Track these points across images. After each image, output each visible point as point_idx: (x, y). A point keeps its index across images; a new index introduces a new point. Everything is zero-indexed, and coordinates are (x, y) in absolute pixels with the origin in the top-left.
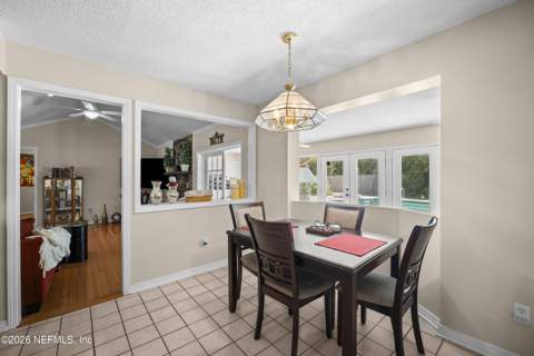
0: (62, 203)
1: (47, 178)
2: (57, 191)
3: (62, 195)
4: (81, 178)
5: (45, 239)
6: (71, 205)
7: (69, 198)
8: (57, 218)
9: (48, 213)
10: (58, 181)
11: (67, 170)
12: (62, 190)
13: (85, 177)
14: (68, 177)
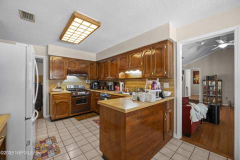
0: (211, 93)
1: (204, 80)
2: (209, 87)
3: (211, 88)
4: (221, 81)
5: (192, 107)
6: (216, 94)
7: (214, 90)
8: (208, 99)
9: (205, 96)
10: (209, 82)
11: (213, 77)
12: (211, 86)
13: (223, 80)
14: (214, 80)
